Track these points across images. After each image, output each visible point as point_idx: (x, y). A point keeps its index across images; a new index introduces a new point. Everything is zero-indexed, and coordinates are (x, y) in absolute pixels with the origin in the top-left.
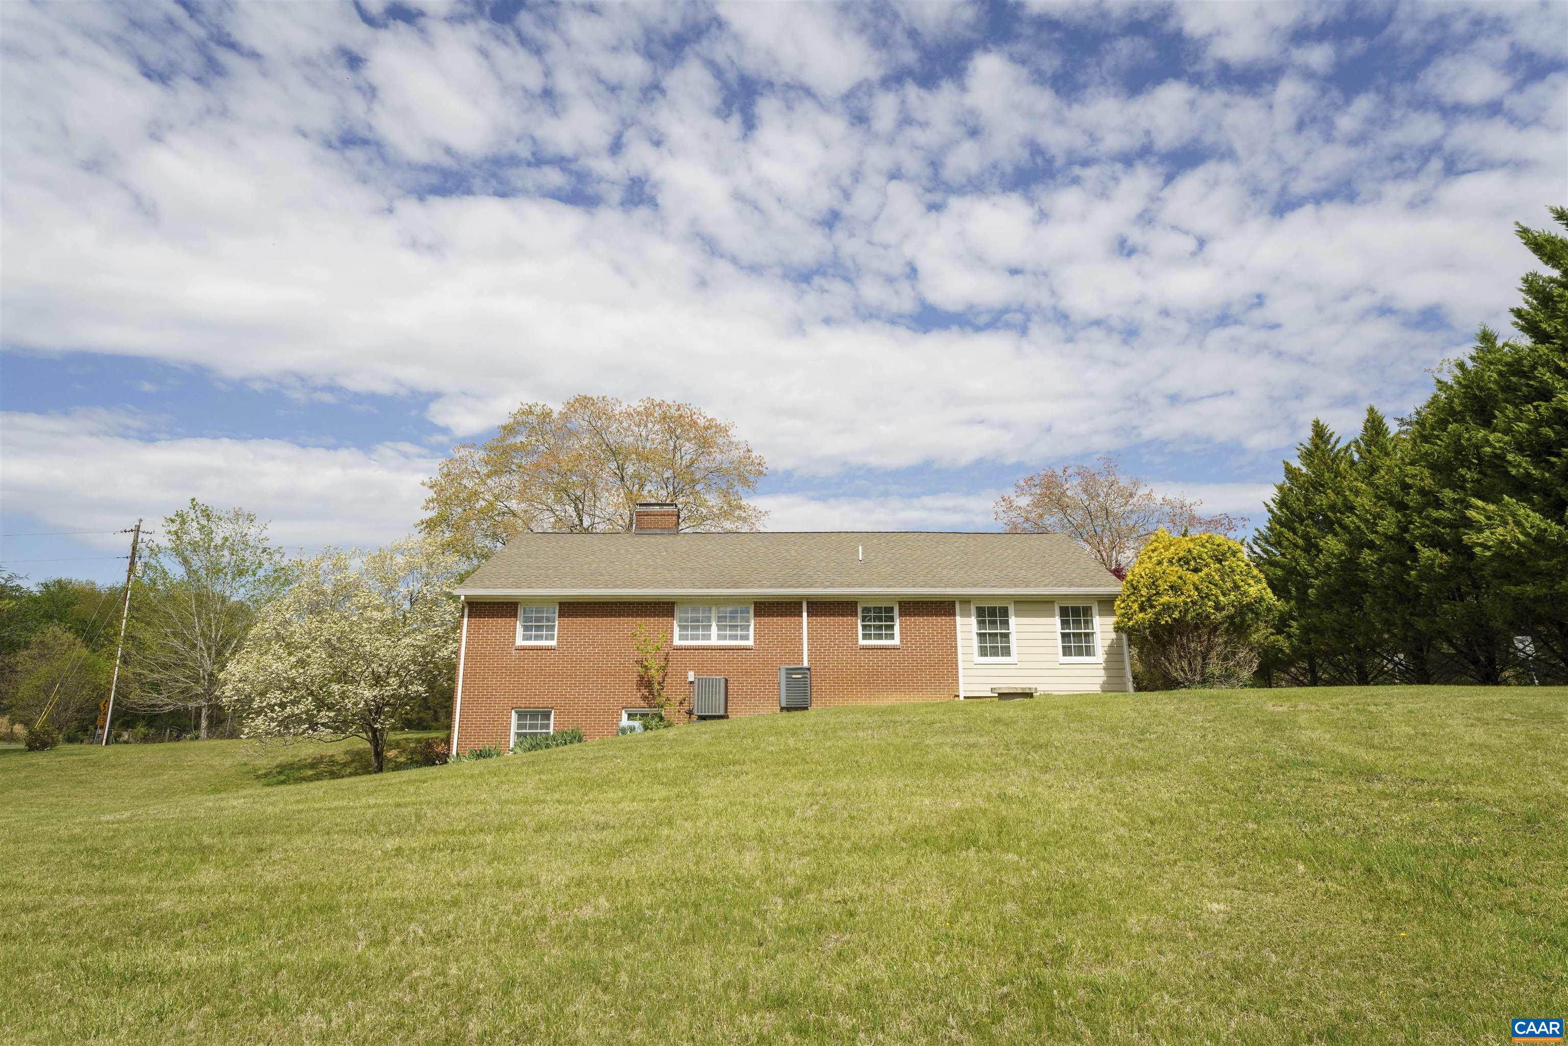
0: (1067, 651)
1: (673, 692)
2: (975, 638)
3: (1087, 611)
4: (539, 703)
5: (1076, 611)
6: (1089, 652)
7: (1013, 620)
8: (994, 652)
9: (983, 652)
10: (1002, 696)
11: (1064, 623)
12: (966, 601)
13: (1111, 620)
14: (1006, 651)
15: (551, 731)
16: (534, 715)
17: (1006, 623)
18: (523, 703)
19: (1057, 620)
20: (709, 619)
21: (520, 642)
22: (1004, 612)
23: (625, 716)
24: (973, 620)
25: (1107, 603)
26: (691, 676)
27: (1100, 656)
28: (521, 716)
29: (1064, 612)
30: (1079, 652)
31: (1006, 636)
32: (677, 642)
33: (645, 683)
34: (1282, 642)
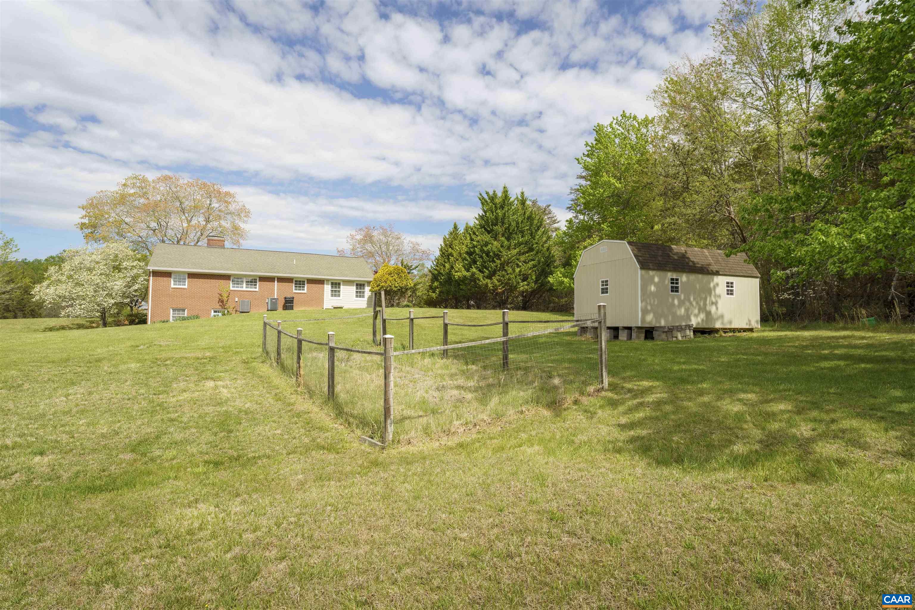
0: (357, 296)
1: (230, 305)
2: (330, 292)
3: (364, 285)
4: (181, 306)
5: (361, 285)
6: (363, 297)
7: (342, 287)
8: (335, 296)
9: (332, 295)
10: (335, 308)
11: (357, 288)
12: (328, 280)
13: (370, 288)
14: (339, 296)
15: (186, 315)
16: (179, 310)
17: (339, 287)
18: (175, 307)
19: (355, 287)
20: (243, 282)
21: (172, 286)
22: (339, 284)
23: (213, 311)
24: (330, 286)
25: (369, 283)
26: (237, 299)
27: (366, 298)
28: (174, 310)
29: (357, 285)
30: (360, 297)
31: (339, 291)
32: (232, 289)
33: (221, 301)
34: (434, 295)
